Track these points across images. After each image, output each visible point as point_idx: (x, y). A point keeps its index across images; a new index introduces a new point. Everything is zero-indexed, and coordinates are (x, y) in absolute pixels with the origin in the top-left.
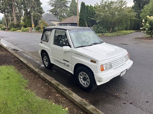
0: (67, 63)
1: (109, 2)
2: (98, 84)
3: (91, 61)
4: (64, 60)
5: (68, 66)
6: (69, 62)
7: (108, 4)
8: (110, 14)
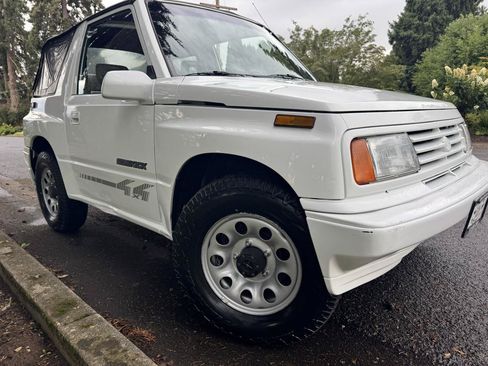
0: (137, 177)
1: (320, 33)
2: (340, 283)
3: (277, 125)
4: (120, 162)
5: (141, 192)
6: (143, 166)
7: (317, 36)
8: (323, 67)
